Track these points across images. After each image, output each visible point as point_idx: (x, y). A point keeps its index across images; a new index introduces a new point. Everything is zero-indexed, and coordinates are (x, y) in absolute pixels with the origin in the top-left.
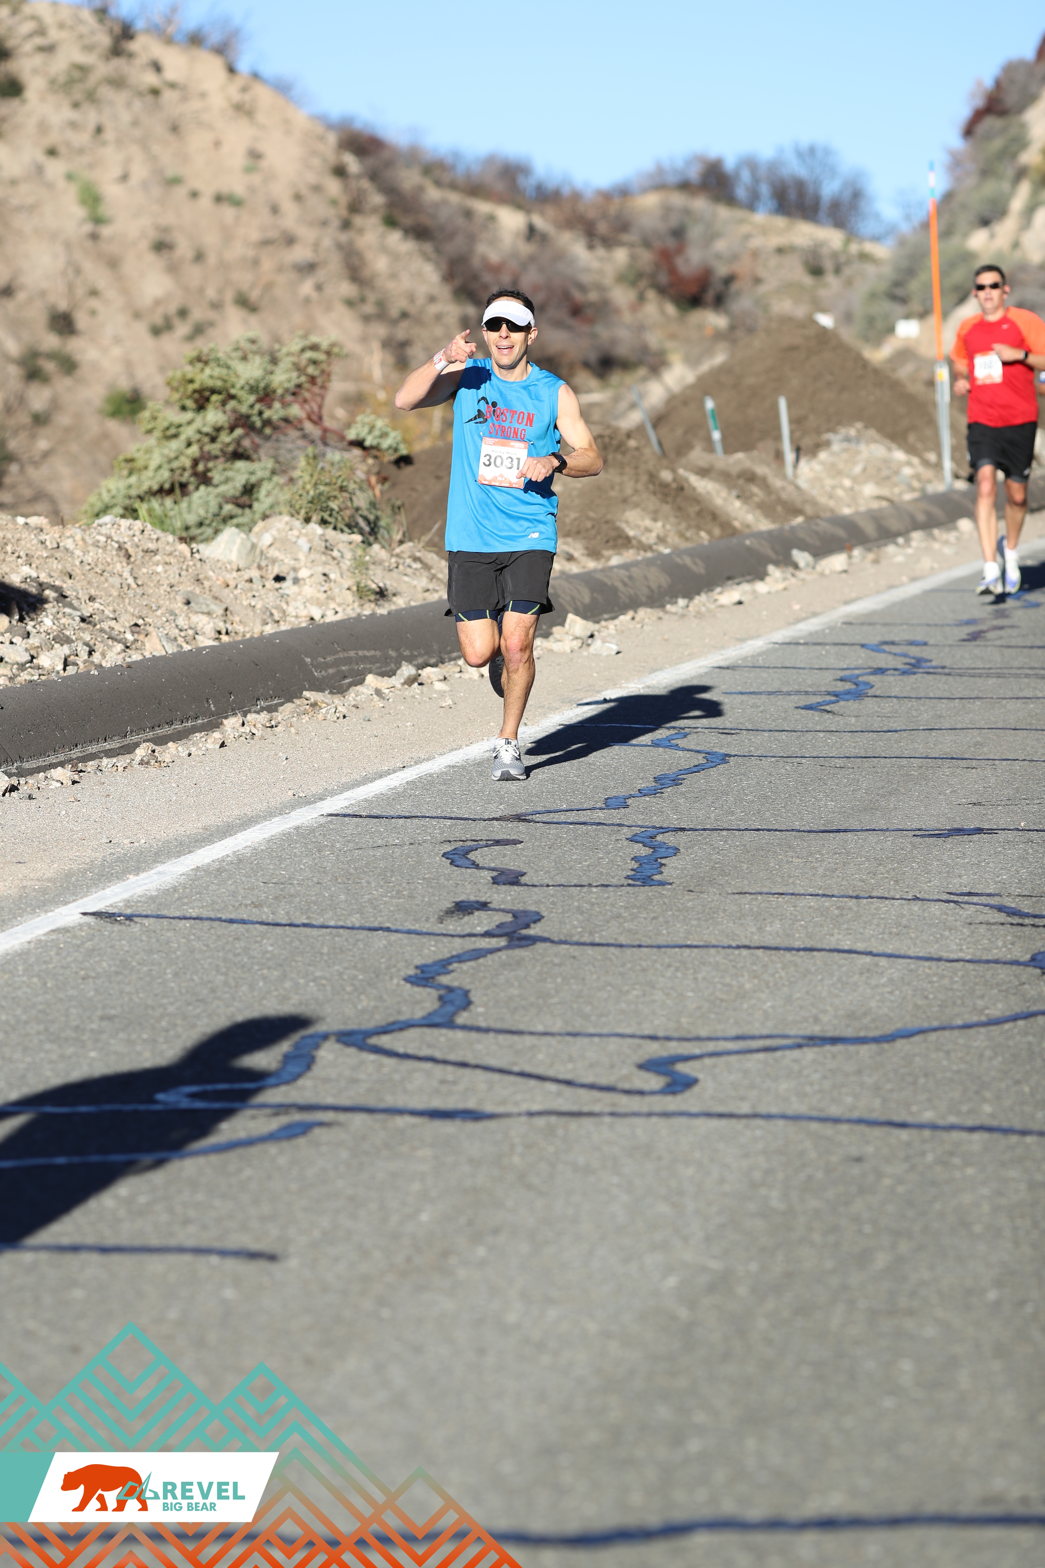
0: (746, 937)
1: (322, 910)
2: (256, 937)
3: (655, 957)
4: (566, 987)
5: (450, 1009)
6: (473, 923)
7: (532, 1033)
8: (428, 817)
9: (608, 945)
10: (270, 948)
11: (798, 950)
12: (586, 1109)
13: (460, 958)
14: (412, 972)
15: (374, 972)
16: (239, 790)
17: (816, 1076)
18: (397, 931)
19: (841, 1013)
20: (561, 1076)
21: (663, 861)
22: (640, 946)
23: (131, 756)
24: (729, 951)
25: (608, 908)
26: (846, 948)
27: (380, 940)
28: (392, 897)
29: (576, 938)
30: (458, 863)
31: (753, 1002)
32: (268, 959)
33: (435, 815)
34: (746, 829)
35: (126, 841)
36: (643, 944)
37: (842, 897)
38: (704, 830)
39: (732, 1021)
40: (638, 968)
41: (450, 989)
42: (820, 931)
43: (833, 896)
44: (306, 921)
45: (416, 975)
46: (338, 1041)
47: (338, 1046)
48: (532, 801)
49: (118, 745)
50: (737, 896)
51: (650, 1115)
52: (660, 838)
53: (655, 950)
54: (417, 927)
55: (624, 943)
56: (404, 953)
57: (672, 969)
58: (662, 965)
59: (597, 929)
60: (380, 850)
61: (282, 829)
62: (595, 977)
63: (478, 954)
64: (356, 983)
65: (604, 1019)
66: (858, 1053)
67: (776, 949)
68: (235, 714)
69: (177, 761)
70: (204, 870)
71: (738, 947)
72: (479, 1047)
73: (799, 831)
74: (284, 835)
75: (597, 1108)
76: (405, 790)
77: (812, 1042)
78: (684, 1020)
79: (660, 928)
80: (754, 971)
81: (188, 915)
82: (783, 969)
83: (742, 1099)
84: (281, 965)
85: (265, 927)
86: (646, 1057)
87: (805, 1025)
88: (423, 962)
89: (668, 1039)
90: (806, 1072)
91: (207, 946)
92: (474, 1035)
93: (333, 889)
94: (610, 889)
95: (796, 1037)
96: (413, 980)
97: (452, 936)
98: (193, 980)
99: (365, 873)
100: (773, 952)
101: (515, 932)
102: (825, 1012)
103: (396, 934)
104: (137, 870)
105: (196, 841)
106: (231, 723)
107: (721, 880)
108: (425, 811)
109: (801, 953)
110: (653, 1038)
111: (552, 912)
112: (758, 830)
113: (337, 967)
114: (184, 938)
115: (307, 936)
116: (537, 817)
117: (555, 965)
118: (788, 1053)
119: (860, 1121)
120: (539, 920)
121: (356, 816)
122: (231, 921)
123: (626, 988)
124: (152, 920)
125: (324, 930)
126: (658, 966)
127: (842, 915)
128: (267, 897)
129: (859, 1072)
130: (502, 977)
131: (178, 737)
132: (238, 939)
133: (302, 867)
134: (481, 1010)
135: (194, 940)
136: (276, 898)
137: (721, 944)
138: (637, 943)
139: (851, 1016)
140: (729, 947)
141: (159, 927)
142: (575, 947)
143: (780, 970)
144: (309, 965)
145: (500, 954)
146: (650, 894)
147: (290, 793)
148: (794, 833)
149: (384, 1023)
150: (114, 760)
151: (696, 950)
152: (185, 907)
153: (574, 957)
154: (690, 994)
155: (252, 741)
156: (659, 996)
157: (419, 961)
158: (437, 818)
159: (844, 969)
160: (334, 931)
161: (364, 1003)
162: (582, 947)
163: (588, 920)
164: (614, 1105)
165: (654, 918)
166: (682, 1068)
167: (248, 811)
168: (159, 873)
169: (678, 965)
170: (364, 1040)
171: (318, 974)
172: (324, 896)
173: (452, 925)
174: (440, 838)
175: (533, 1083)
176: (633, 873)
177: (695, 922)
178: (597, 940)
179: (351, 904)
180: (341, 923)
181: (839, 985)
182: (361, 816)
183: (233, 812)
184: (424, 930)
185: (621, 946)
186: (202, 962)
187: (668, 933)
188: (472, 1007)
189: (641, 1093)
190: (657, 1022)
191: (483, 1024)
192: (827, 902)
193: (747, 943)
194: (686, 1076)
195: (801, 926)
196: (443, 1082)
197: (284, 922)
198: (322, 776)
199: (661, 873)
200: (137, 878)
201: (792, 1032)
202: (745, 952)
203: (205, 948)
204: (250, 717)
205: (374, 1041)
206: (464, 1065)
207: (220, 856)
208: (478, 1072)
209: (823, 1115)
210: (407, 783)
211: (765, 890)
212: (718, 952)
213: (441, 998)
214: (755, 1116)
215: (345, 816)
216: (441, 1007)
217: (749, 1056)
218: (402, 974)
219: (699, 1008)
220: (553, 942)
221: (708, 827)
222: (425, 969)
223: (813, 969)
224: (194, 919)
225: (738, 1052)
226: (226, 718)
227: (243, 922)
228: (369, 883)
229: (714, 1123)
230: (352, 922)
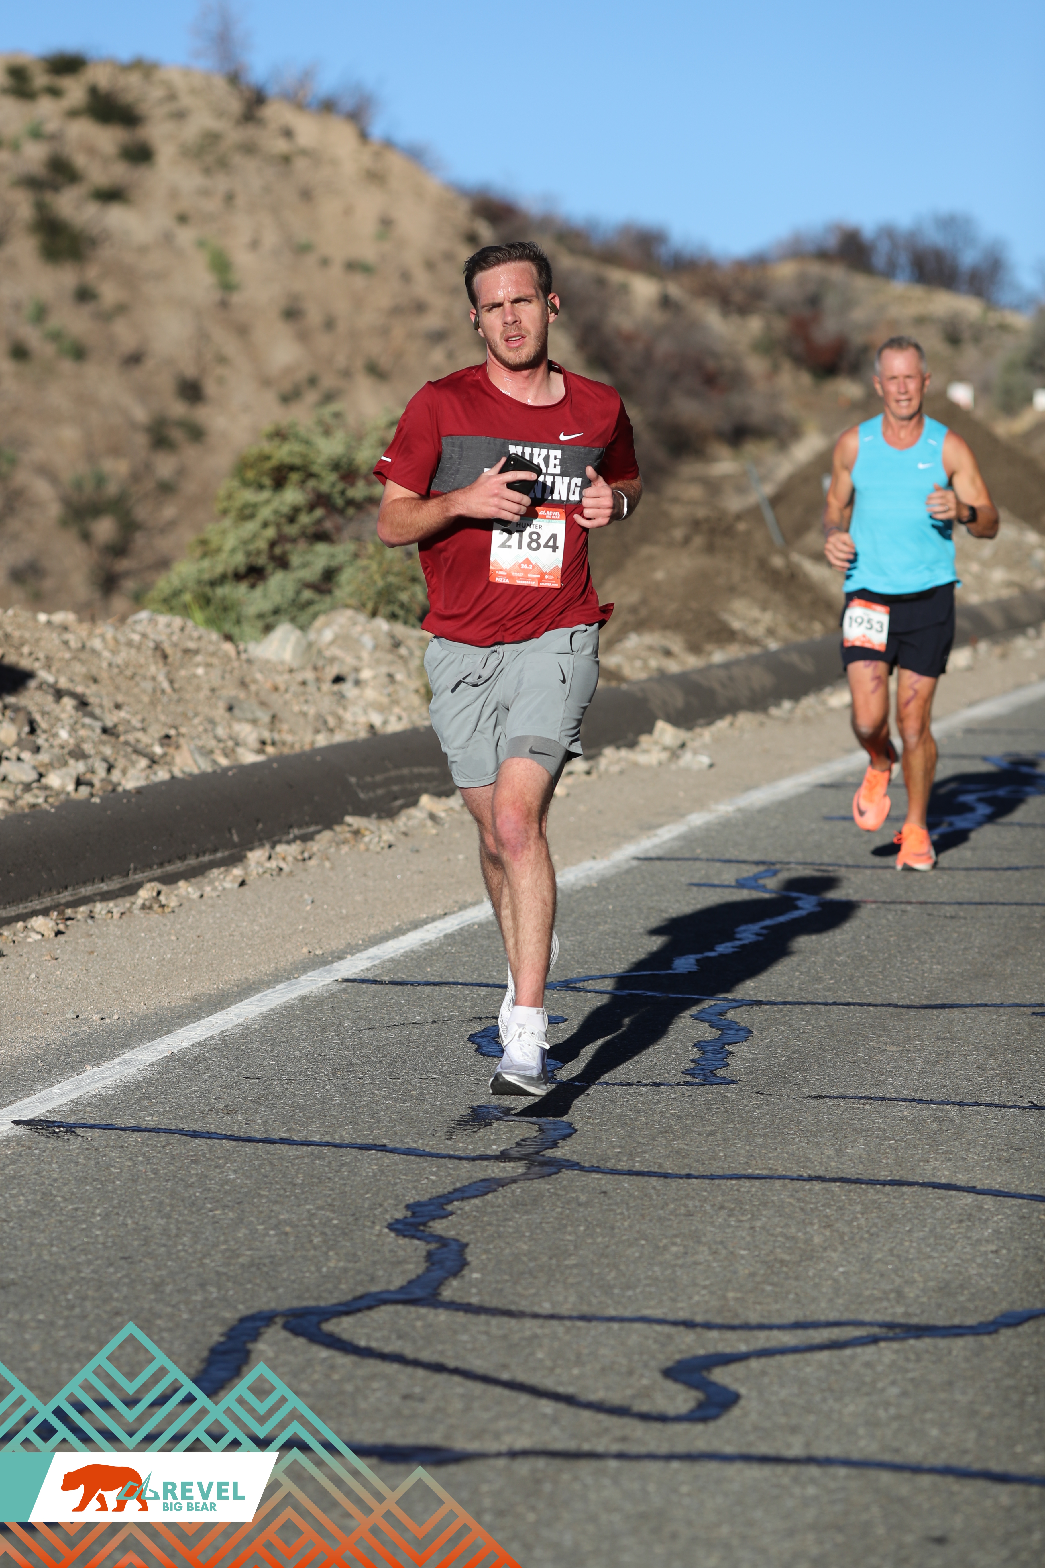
0: (820, 1163)
1: (307, 1119)
2: (219, 1158)
3: (705, 1194)
4: (589, 1241)
5: (437, 1274)
6: (489, 1139)
7: (535, 1316)
8: (461, 984)
9: (650, 1174)
10: (232, 1177)
11: (884, 1183)
12: (586, 1447)
13: (462, 1193)
14: (400, 1214)
15: (353, 1215)
16: (247, 945)
17: (894, 1391)
18: (393, 1151)
19: (931, 1284)
20: (561, 1390)
21: (731, 1048)
22: (689, 1176)
23: (132, 899)
24: (798, 1184)
25: (656, 1117)
26: (943, 1181)
27: (370, 1163)
28: (396, 1100)
29: (610, 1165)
30: (485, 1050)
31: (822, 1265)
32: (226, 1193)
33: (469, 980)
34: (835, 1004)
35: (96, 1017)
36: (693, 1173)
37: (943, 1103)
38: (785, 1003)
39: (791, 1296)
40: (683, 1210)
41: (443, 1241)
42: (914, 1155)
43: (932, 1102)
44: (285, 1135)
45: (406, 1218)
46: (285, 1327)
47: (284, 1334)
48: (586, 962)
49: (118, 886)
50: (814, 1102)
51: (670, 1457)
52: (730, 1015)
53: (707, 1181)
54: (419, 1145)
55: (670, 1171)
56: (396, 1184)
57: (724, 1213)
58: (713, 1206)
59: (639, 1150)
60: (397, 1030)
61: (285, 1000)
62: (626, 1224)
63: (488, 1186)
64: (327, 1230)
65: (630, 1293)
66: (950, 1352)
67: (857, 1181)
68: (262, 845)
69: (186, 904)
70: (179, 1059)
71: (810, 1179)
72: (465, 1338)
73: (896, 1006)
74: (285, 1008)
75: (600, 1447)
76: (440, 948)
77: (891, 1334)
78: (731, 1295)
79: (717, 1149)
80: (827, 1216)
81: (143, 1125)
82: (862, 1214)
83: (794, 1430)
84: (238, 1203)
85: (234, 1143)
86: (678, 1357)
87: (885, 1304)
88: (417, 1198)
89: (708, 1326)
90: (880, 1385)
91: (155, 1172)
92: (461, 1317)
93: (328, 1087)
94: (663, 1089)
95: (871, 1324)
96: (399, 1226)
97: (460, 1158)
98: (126, 1225)
99: (371, 1063)
100: (853, 1186)
101: (537, 1153)
102: (911, 1282)
103: (392, 1155)
104: (98, 1058)
105: (178, 1018)
106: (256, 856)
107: (798, 1077)
108: (459, 975)
109: (888, 1188)
110: (689, 1324)
111: (587, 1123)
112: (848, 1004)
113: (308, 1207)
114: (130, 1159)
115: (281, 1158)
116: (590, 985)
117: (580, 1205)
118: (859, 1350)
119: (947, 1471)
120: (570, 1135)
121: (375, 982)
122: (195, 1135)
123: (665, 1241)
124: (97, 1132)
125: (305, 1148)
126: (708, 1207)
127: (941, 1130)
128: (245, 1099)
129: (950, 1383)
130: (511, 1223)
131: (190, 874)
132: (195, 1162)
133: (298, 1054)
134: (476, 1275)
135: (142, 1162)
136: (256, 1101)
137: (789, 1173)
138: (686, 1171)
139: (945, 1289)
140: (800, 1178)
141: (104, 1143)
142: (609, 1176)
143: (859, 1216)
144: (276, 1202)
145: (514, 1186)
146: (710, 1097)
147: (305, 950)
148: (891, 1009)
149: (350, 1297)
150: (111, 904)
151: (757, 1183)
152: (142, 1113)
153: (605, 1193)
154: (743, 1252)
155: (278, 879)
156: (703, 1254)
157: (411, 1198)
158: (472, 984)
159: (939, 1214)
160: (315, 1150)
161: (333, 1263)
162: (617, 1177)
163: (629, 1136)
164: (624, 1439)
165: (712, 1134)
166: (720, 1376)
167: (251, 974)
168: (124, 1063)
169: (733, 1206)
170: (319, 1323)
171: (282, 1217)
172: (315, 1097)
173: (464, 1144)
174: (470, 1013)
175: (524, 1399)
176: (693, 1065)
177: (760, 1141)
178: (638, 1167)
179: (346, 1109)
180: (327, 1138)
181: (932, 1240)
182: (381, 983)
183: (234, 976)
184: (427, 1149)
185: (665, 1176)
186: (143, 1197)
187: (725, 1155)
188: (465, 1272)
189: (663, 1419)
190: (696, 1298)
191: (474, 1300)
192: (924, 1111)
193: (821, 1173)
194: (724, 1390)
195: (890, 1146)
196: (406, 1397)
197: (258, 1136)
198: (348, 926)
199: (727, 1065)
200: (96, 1069)
201: (867, 1318)
202: (818, 1186)
203: (153, 1176)
204: (280, 849)
205: (330, 1327)
206: (438, 1368)
207: (203, 1038)
208: (457, 1379)
209: (898, 1459)
210: (446, 936)
211: (850, 1092)
212: (784, 1186)
213: (429, 1255)
214: (810, 1460)
215: (363, 981)
216: (428, 1270)
217: (808, 1356)
218: (388, 1217)
219: (752, 1275)
220: (582, 1169)
221: (790, 999)
222: (418, 1209)
223: (901, 1213)
224: (150, 1131)
225: (795, 1350)
226: (251, 849)
227: (208, 1135)
228: (373, 1078)
229: (755, 1472)
230: (341, 1136)
